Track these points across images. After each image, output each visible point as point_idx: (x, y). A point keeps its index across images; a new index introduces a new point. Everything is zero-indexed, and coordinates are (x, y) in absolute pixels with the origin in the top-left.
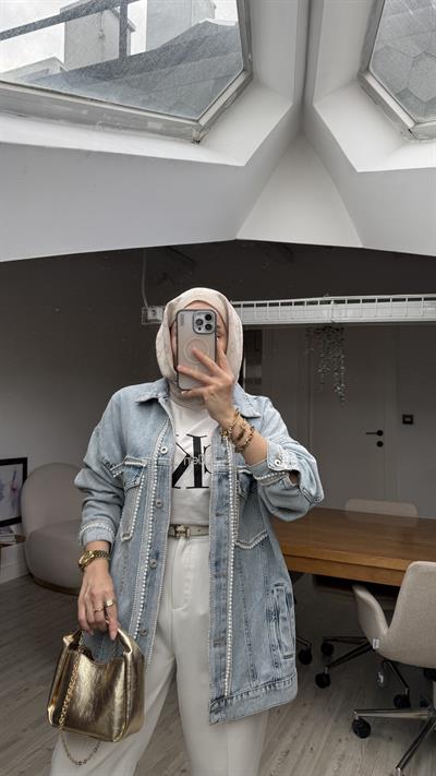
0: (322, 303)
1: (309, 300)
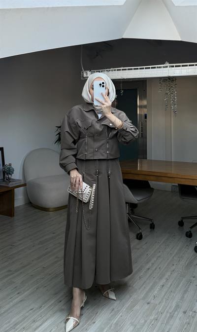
0: (164, 67)
1: (158, 66)
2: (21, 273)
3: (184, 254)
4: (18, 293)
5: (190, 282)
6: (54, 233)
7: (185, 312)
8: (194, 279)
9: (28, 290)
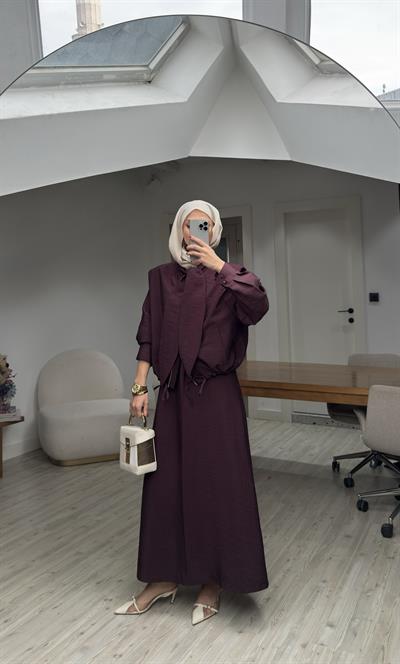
2: (12, 583)
3: (308, 539)
4: (6, 622)
5: (316, 590)
6: (73, 508)
7: (304, 646)
8: (324, 585)
9: (24, 614)
